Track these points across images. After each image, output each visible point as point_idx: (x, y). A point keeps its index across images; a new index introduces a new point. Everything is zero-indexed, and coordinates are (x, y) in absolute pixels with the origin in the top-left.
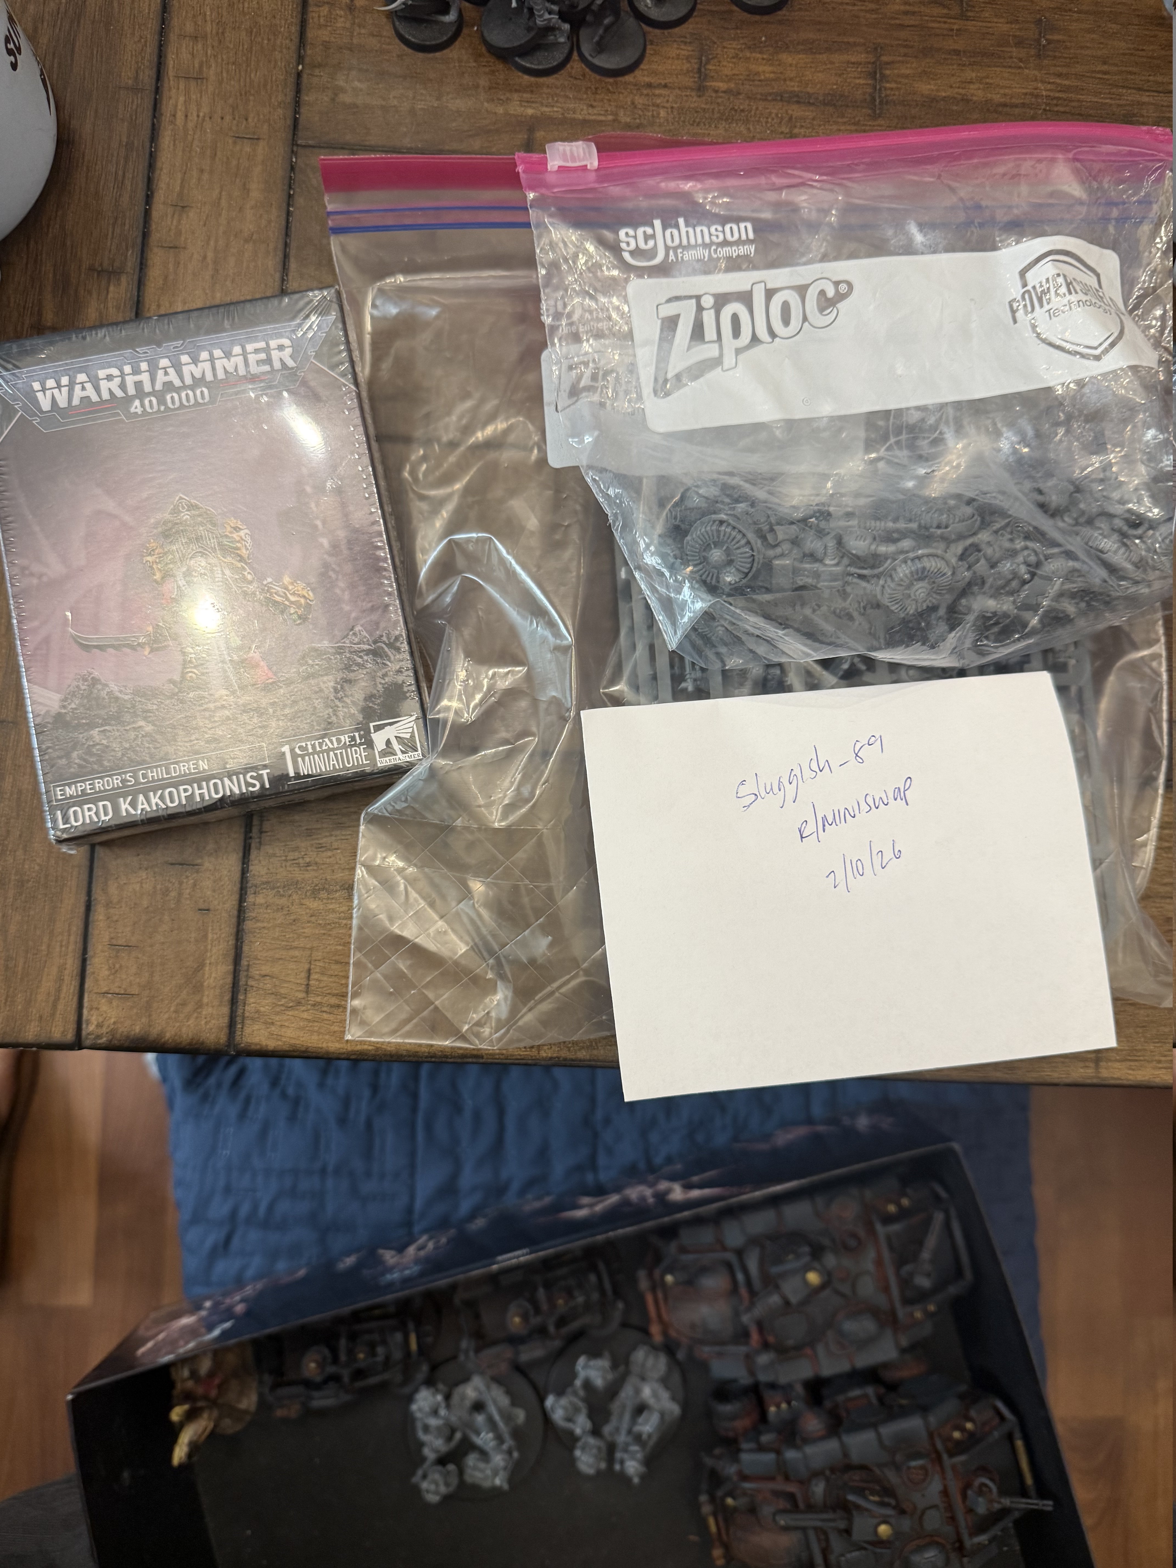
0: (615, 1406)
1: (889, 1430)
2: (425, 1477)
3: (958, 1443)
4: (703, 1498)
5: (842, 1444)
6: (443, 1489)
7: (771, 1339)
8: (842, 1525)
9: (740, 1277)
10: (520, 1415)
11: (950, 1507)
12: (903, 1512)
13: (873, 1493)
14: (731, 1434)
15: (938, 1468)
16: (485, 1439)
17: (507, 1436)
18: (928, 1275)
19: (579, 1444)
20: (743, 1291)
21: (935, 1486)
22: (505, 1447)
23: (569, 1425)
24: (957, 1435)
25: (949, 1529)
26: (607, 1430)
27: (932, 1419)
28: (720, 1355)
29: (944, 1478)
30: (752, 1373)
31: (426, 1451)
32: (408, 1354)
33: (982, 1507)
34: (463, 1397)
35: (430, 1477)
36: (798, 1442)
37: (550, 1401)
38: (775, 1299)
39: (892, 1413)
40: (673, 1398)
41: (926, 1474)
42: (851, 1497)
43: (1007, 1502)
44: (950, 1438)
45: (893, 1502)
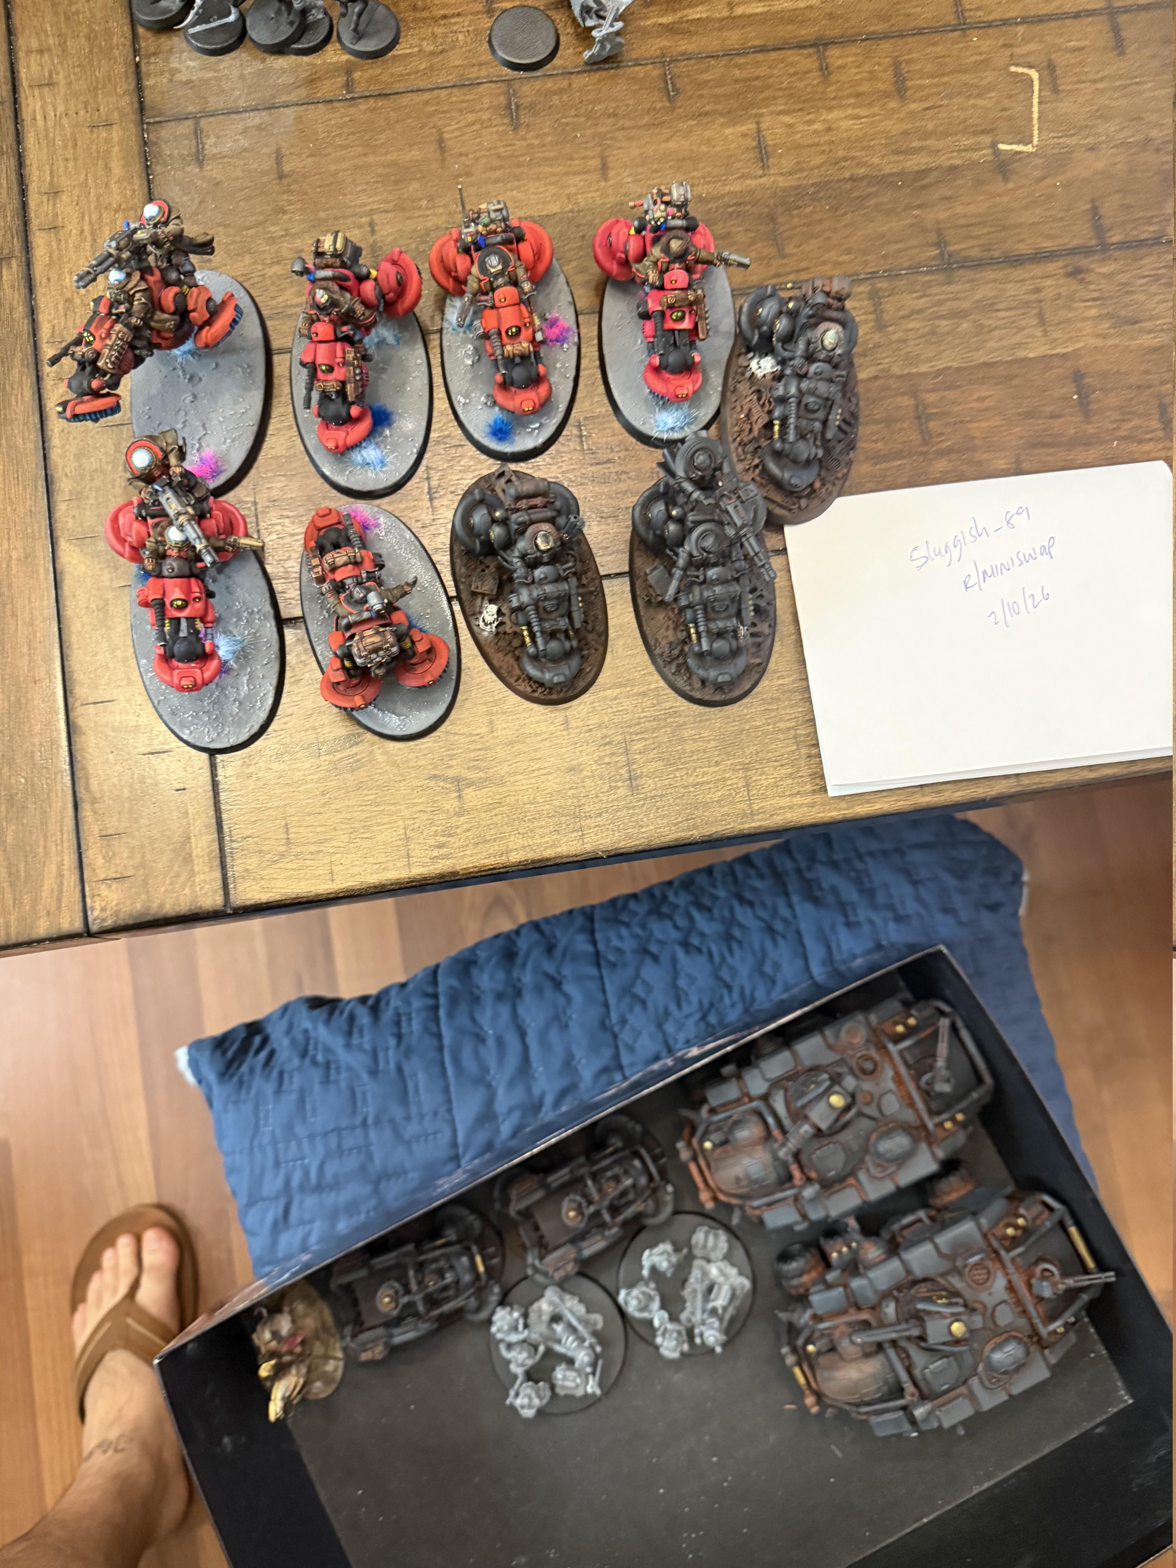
0: (686, 1293)
1: (944, 1239)
2: (517, 1395)
3: (1013, 1238)
4: (785, 1350)
5: (903, 1262)
6: (537, 1402)
7: (813, 1175)
8: (916, 1332)
9: (770, 1120)
10: (598, 1320)
11: (1019, 1302)
12: (974, 1310)
13: (941, 1298)
14: (802, 1291)
15: (998, 1265)
16: (568, 1345)
17: (586, 1335)
18: (948, 1081)
19: (659, 1333)
20: (776, 1133)
21: (1000, 1282)
22: (587, 1344)
23: (645, 1315)
24: (1010, 1231)
25: (1022, 1322)
26: (683, 1316)
27: (983, 1221)
28: (769, 1205)
29: (1007, 1274)
30: (804, 1217)
31: (513, 1367)
32: (477, 1277)
33: (1047, 1292)
34: (540, 1312)
35: (522, 1394)
36: (861, 1270)
37: (622, 1297)
38: (806, 1129)
39: (944, 1226)
40: (741, 1273)
41: (989, 1273)
42: (920, 1306)
43: (1071, 1282)
44: (1005, 1237)
45: (960, 1301)
